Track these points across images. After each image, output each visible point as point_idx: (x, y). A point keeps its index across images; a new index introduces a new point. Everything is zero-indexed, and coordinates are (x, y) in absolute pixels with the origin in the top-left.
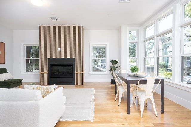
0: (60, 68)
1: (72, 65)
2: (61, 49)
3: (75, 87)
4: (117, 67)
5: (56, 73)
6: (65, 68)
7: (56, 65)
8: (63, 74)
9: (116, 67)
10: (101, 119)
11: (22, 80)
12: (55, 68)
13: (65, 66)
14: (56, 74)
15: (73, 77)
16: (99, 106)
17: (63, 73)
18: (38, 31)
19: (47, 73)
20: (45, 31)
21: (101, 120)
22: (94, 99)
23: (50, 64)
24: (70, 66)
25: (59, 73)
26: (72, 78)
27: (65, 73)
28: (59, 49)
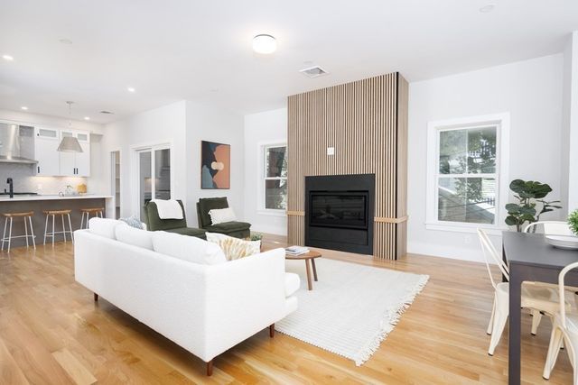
0: (335, 203)
1: (366, 194)
2: (336, 151)
3: (371, 263)
4: (544, 210)
5: (322, 214)
6: (347, 202)
7: (325, 193)
8: (341, 218)
9: (539, 207)
10: (390, 370)
11: (249, 225)
12: (321, 202)
13: (347, 197)
14: (323, 217)
15: (367, 230)
16: (410, 333)
17: (341, 216)
18: (285, 110)
19: (303, 214)
20: (300, 107)
21: (388, 373)
22: (407, 307)
23: (311, 192)
24: (360, 197)
25: (331, 216)
26: (365, 233)
27: (345, 217)
28: (331, 151)
